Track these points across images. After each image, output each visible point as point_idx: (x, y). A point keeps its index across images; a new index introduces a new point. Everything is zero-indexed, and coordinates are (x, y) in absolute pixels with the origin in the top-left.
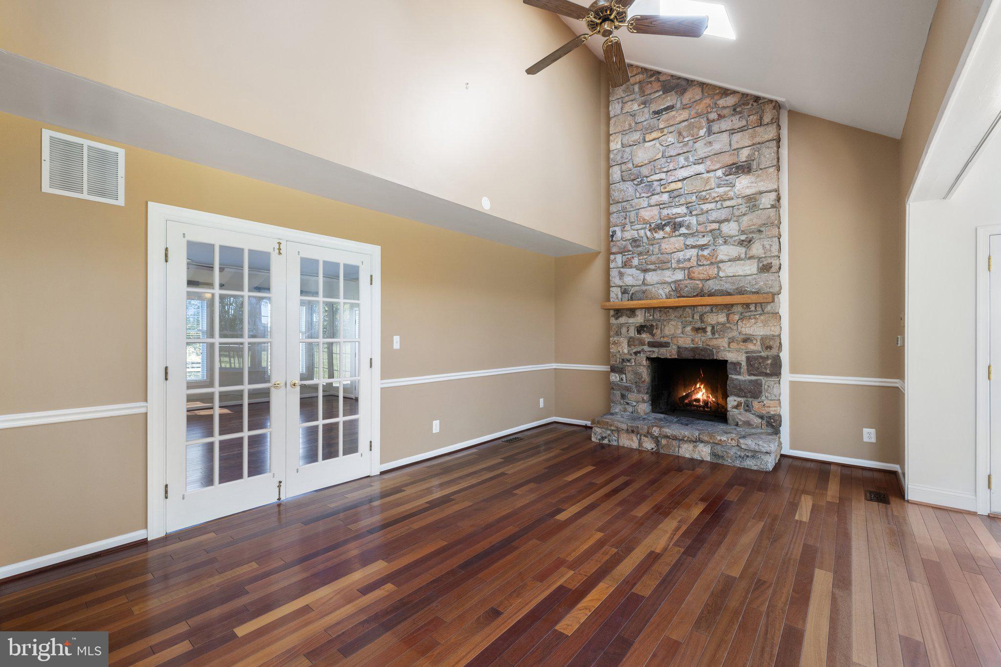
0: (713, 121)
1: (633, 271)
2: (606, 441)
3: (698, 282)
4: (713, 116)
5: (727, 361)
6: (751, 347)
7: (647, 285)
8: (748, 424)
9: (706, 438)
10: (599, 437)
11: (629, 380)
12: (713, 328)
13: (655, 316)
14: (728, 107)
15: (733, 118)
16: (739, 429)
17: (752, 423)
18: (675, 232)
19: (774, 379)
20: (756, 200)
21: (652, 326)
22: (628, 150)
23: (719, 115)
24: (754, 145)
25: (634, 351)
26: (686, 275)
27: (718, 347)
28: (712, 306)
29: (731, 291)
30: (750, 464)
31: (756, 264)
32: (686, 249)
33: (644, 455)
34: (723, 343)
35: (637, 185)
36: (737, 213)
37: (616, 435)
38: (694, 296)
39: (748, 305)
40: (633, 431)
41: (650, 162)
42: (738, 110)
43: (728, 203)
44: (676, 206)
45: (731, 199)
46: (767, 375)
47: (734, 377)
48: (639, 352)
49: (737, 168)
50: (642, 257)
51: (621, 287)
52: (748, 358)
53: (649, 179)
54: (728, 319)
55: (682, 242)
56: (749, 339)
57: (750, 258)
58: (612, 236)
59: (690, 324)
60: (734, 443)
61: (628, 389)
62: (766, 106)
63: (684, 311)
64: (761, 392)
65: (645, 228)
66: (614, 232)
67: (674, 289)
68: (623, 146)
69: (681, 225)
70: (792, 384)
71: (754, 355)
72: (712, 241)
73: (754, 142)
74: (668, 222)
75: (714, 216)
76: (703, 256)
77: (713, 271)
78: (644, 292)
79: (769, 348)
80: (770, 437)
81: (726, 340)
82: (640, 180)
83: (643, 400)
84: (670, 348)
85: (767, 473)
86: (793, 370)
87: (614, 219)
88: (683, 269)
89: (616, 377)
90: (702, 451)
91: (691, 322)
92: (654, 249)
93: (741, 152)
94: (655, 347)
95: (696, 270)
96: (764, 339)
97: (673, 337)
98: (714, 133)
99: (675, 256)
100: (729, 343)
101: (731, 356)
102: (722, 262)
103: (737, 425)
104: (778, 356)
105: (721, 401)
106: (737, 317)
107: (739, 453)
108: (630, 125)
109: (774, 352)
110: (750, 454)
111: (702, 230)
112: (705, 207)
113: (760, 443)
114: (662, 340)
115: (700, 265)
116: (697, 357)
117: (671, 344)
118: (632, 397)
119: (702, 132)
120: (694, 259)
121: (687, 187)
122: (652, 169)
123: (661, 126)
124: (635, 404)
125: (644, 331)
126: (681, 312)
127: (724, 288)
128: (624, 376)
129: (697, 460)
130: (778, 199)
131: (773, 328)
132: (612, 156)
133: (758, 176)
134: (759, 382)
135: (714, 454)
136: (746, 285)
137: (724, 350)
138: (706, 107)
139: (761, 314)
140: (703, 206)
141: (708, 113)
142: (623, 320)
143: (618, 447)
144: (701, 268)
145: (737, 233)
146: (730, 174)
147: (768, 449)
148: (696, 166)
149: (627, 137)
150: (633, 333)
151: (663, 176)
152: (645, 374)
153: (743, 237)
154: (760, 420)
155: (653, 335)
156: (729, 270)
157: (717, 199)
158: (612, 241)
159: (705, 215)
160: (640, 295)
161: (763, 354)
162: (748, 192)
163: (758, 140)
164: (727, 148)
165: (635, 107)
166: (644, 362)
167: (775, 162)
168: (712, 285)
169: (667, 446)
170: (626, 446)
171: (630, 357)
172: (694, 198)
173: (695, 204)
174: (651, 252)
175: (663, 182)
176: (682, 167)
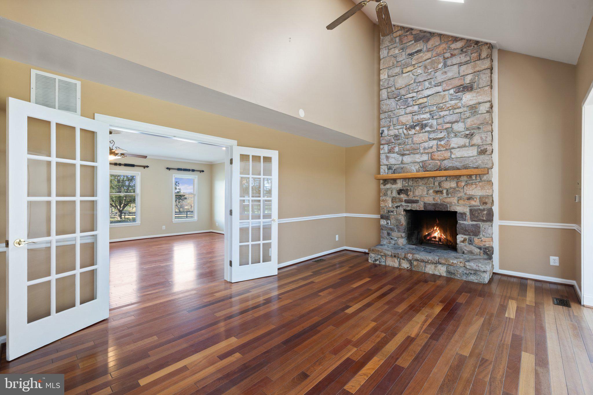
0: (448, 58)
1: (395, 155)
2: (377, 262)
3: (437, 162)
4: (448, 55)
5: (457, 212)
6: (473, 203)
7: (404, 164)
8: (471, 252)
9: (443, 262)
10: (373, 260)
11: (393, 224)
12: (447, 191)
13: (409, 183)
14: (457, 49)
15: (461, 56)
16: (465, 256)
17: (474, 252)
18: (422, 130)
19: (489, 223)
20: (476, 108)
21: (407, 190)
22: (392, 79)
23: (452, 54)
24: (475, 72)
25: (396, 205)
26: (430, 157)
27: (451, 203)
28: (447, 177)
29: (460, 167)
30: (473, 278)
31: (476, 149)
32: (430, 140)
33: (402, 271)
34: (454, 200)
35: (398, 101)
36: (463, 117)
37: (384, 259)
38: (435, 171)
39: (470, 176)
40: (395, 256)
41: (406, 86)
42: (464, 50)
43: (457, 111)
44: (423, 114)
45: (459, 108)
46: (483, 221)
47: (461, 222)
48: (399, 206)
49: (464, 88)
50: (400, 146)
51: (387, 165)
52: (471, 210)
53: (405, 97)
54: (457, 185)
55: (427, 136)
56: (471, 198)
57: (472, 145)
58: (382, 133)
59: (432, 189)
60: (462, 265)
61: (392, 229)
62: (483, 47)
63: (428, 180)
64: (479, 232)
65: (403, 128)
66: (383, 131)
67: (422, 166)
68: (389, 76)
69: (426, 125)
70: (501, 227)
71: (475, 208)
72: (447, 135)
73: (475, 70)
74: (418, 124)
75: (448, 119)
76: (441, 145)
77: (447, 154)
78: (402, 169)
79: (485, 203)
80: (486, 261)
81: (456, 198)
82: (399, 98)
83: (402, 236)
84: (419, 204)
85: (484, 284)
86: (501, 218)
87: (383, 123)
88: (428, 153)
89: (384, 222)
90: (441, 270)
91: (433, 187)
92: (409, 141)
93: (466, 77)
94: (409, 203)
95: (436, 154)
96: (481, 198)
97: (421, 197)
98: (448, 66)
99: (422, 145)
100: (458, 200)
101: (459, 209)
102: (453, 148)
103: (463, 253)
104: (491, 209)
105: (449, 238)
106: (463, 184)
107: (465, 272)
108: (393, 63)
109: (488, 206)
110: (472, 272)
111: (440, 128)
112: (442, 114)
113: (480, 265)
114: (414, 198)
115: (439, 151)
116: (437, 209)
117: (420, 201)
118: (395, 234)
119: (440, 66)
120: (435, 147)
121: (430, 101)
122: (407, 91)
123: (413, 63)
124: (396, 239)
125: (402, 193)
126: (426, 181)
127: (454, 165)
128: (389, 221)
129: (437, 275)
130: (492, 107)
131: (487, 191)
132: (381, 83)
133: (478, 92)
134: (478, 225)
135: (448, 272)
136: (469, 163)
137: (455, 205)
138: (443, 50)
139: (479, 182)
140: (441, 113)
141: (444, 53)
142: (388, 186)
143: (385, 266)
144: (439, 153)
145: (463, 130)
146: (459, 92)
147: (485, 269)
148: (436, 88)
149: (391, 71)
150: (395, 194)
151: (415, 94)
152: (403, 220)
153: (467, 132)
154: (479, 250)
155: (408, 195)
156: (458, 153)
157: (450, 108)
158: (382, 136)
159: (442, 119)
160: (400, 170)
161: (481, 207)
162: (471, 103)
163: (477, 69)
164: (457, 75)
165: (397, 51)
166: (402, 213)
167: (489, 83)
168: (447, 163)
169: (417, 266)
170: (390, 265)
171: (393, 209)
172: (435, 108)
173: (435, 112)
174: (406, 143)
175: (414, 99)
176: (427, 89)
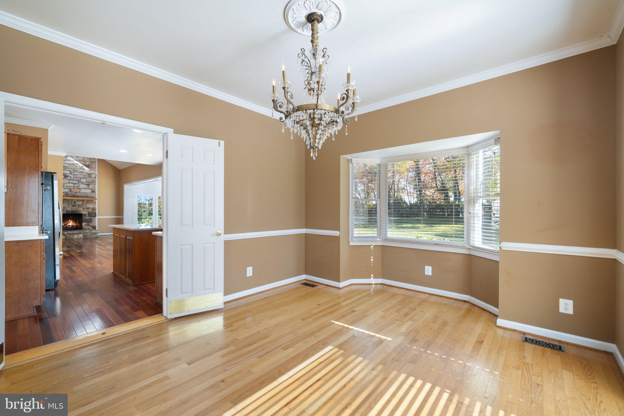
3: (73, 193)
5: (82, 214)
6: (89, 210)
8: (88, 229)
9: (82, 232)
12: (78, 205)
19: (94, 218)
20: (90, 175)
26: (69, 191)
27: (80, 210)
28: (78, 200)
29: (84, 196)
30: (94, 236)
31: (91, 190)
32: (69, 183)
34: (81, 209)
36: (85, 177)
38: (72, 197)
39: (88, 200)
43: (83, 174)
44: (66, 171)
45: (84, 173)
47: (84, 217)
49: (86, 166)
52: (88, 213)
54: (83, 203)
55: (68, 181)
56: (88, 208)
57: (89, 189)
59: (71, 204)
64: (91, 221)
67: (65, 194)
69: (68, 176)
70: (98, 219)
71: (90, 212)
72: (78, 183)
73: (90, 161)
75: (79, 176)
76: (75, 186)
77: (78, 190)
79: (94, 210)
86: (98, 216)
88: (69, 189)
93: (87, 162)
95: (73, 190)
96: (92, 208)
97: (64, 207)
99: (65, 185)
100: (83, 209)
101: (84, 213)
102: (81, 188)
103: (85, 229)
104: (95, 212)
105: (78, 224)
106: (85, 203)
107: (91, 234)
110: (93, 234)
111: (75, 179)
115: (74, 188)
116: (73, 213)
117: (64, 210)
120: (72, 187)
121: (70, 167)
126: (68, 201)
127: (82, 195)
129: (79, 238)
130: (95, 176)
131: (94, 206)
133: (91, 169)
134: (90, 218)
135: (84, 236)
136: (88, 195)
137: (82, 211)
139: (91, 203)
140: (75, 173)
145: (85, 182)
153: (87, 183)
154: (91, 227)
156: (83, 191)
159: (76, 175)
161: (92, 212)
162: (89, 172)
164: (83, 160)
167: (95, 167)
168: (78, 194)
172: (72, 170)
176: (68, 160)
